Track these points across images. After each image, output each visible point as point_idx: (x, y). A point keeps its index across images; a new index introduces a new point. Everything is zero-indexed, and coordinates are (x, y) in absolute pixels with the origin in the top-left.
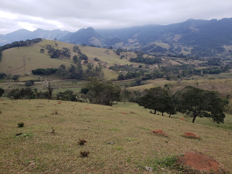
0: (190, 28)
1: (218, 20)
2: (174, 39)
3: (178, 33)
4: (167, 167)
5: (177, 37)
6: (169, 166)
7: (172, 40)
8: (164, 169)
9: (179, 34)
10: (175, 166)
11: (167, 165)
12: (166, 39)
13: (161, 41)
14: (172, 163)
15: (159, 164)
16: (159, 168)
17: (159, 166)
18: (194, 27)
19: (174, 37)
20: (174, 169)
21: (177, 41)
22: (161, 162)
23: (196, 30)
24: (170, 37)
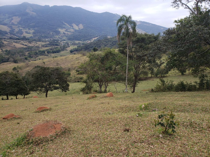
0: (27, 11)
2: (13, 21)
3: (16, 16)
4: (18, 147)
5: (16, 20)
6: (20, 145)
7: (11, 23)
8: (14, 150)
9: (17, 17)
10: (25, 143)
11: (17, 145)
12: (3, 21)
14: (22, 141)
15: (9, 148)
16: (9, 152)
17: (9, 150)
18: (30, 11)
19: (12, 19)
20: (25, 145)
21: (16, 23)
22: (12, 145)
23: (33, 14)
24: (8, 19)
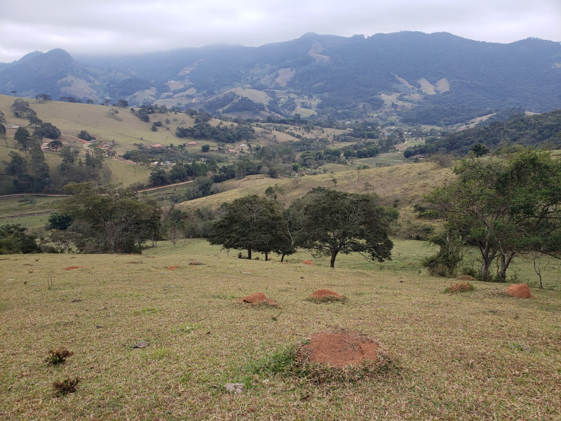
0: (312, 53)
1: (366, 38)
2: (278, 80)
3: (286, 67)
4: (275, 374)
5: (285, 76)
6: (280, 371)
7: (274, 83)
8: (268, 380)
9: (289, 69)
10: (291, 370)
11: (275, 371)
12: (259, 79)
13: (249, 86)
14: (286, 364)
15: (257, 371)
16: (257, 381)
17: (257, 376)
18: (318, 53)
19: (277, 76)
20: (290, 375)
21: (284, 84)
22: (263, 366)
23: (323, 59)
24: (269, 74)
